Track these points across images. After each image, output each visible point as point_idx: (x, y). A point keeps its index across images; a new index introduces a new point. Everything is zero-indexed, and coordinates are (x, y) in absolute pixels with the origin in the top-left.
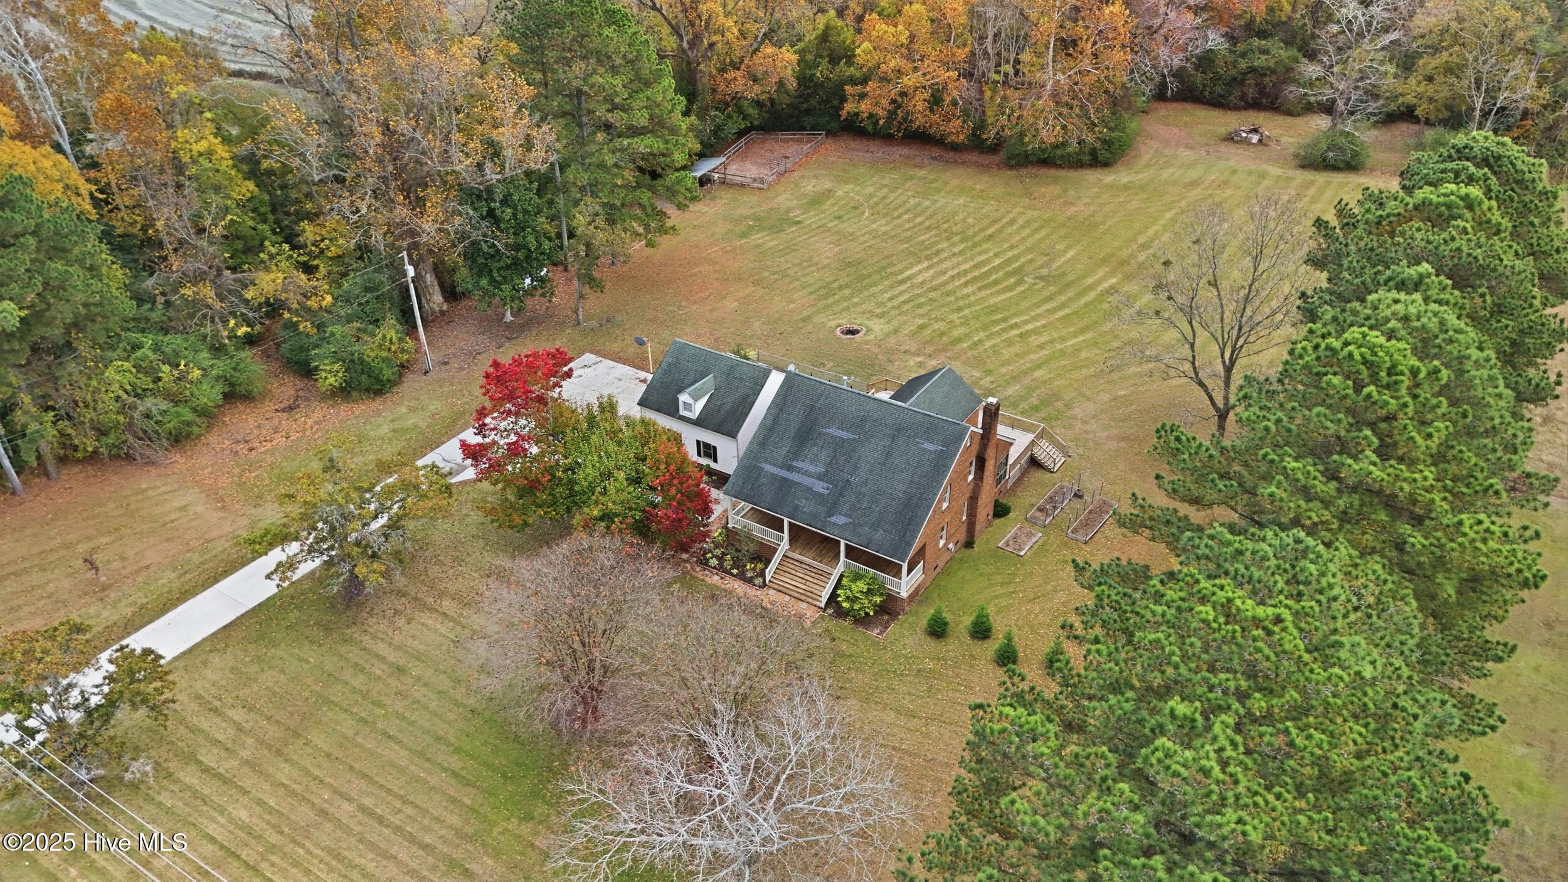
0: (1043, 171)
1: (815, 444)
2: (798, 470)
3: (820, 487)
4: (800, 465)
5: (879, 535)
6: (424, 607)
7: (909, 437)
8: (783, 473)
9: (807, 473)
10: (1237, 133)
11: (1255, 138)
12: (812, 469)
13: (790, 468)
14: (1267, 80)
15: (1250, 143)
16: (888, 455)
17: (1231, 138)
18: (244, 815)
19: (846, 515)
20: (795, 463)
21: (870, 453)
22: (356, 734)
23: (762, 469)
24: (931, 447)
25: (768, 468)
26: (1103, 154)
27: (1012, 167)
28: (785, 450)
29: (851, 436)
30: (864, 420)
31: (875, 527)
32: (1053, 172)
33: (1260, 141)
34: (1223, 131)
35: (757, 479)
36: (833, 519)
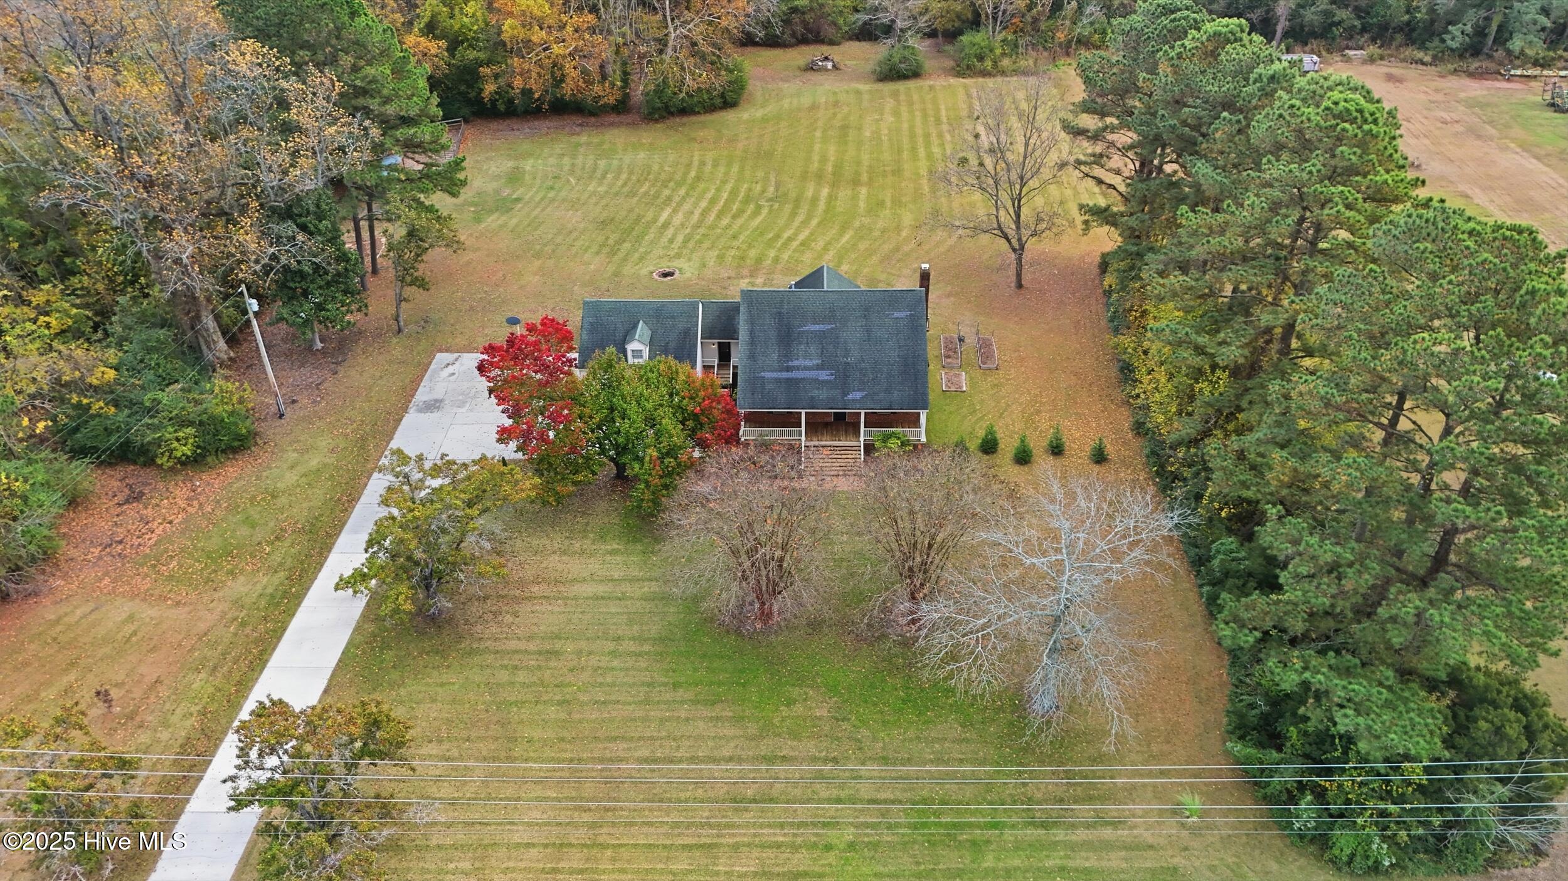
0: (685, 119)
1: (800, 343)
2: (798, 368)
3: (824, 375)
4: (796, 363)
5: (896, 395)
6: (516, 600)
7: (878, 312)
8: (785, 375)
9: (806, 368)
10: (814, 63)
11: (830, 65)
12: (808, 363)
13: (789, 369)
14: (807, 17)
15: (827, 70)
16: (869, 331)
17: (811, 68)
18: (536, 815)
19: (859, 390)
20: (790, 364)
21: (852, 333)
22: (570, 714)
23: (763, 378)
24: (902, 315)
25: (768, 375)
26: (730, 96)
27: (656, 121)
28: (775, 356)
29: (829, 327)
30: (832, 311)
31: (888, 390)
32: (694, 118)
33: (834, 66)
34: (802, 62)
35: (764, 388)
36: (850, 397)
